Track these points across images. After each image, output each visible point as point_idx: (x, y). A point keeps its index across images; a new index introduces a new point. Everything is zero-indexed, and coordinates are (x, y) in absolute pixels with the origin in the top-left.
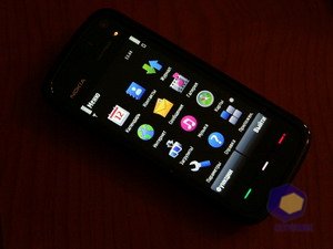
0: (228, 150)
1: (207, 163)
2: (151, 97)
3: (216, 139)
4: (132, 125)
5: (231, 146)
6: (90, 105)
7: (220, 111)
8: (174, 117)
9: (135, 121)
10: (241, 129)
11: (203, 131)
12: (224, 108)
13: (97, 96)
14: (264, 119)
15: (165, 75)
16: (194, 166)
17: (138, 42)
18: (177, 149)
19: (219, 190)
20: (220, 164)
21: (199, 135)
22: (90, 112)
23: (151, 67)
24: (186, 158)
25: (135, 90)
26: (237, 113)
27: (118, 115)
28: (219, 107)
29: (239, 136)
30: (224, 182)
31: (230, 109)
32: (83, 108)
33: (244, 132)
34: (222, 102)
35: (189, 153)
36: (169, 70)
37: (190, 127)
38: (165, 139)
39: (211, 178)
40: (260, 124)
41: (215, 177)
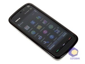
0: (55, 40)
1: (48, 42)
2: (37, 24)
3: (52, 37)
5: (56, 39)
6: (20, 24)
8: (42, 30)
9: (31, 30)
12: (56, 29)
13: (23, 22)
14: (66, 33)
16: (44, 42)
17: (36, 12)
19: (50, 49)
20: (51, 43)
21: (48, 35)
22: (20, 26)
24: (42, 40)
25: (33, 22)
26: (59, 31)
27: (27, 28)
28: (54, 29)
30: (52, 47)
31: (57, 30)
32: (18, 25)
33: (60, 36)
35: (44, 39)
36: (43, 19)
37: (45, 33)
38: (38, 35)
40: (65, 35)
41: (50, 46)
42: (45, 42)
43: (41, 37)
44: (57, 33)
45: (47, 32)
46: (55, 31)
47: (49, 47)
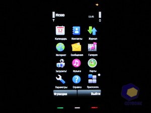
0: (75, 87)
1: (64, 82)
2: (78, 39)
4: (60, 39)
5: (78, 87)
6: (57, 15)
7: (91, 73)
8: (75, 55)
9: (62, 39)
10: (88, 87)
11: (77, 71)
12: (94, 74)
13: (63, 15)
14: (100, 94)
15: (92, 39)
16: (58, 77)
17: (100, 16)
18: (61, 65)
19: (55, 94)
20: (67, 88)
21: (74, 71)
22: (54, 17)
23: (92, 30)
24: (60, 71)
25: (77, 30)
27: (60, 30)
28: (92, 71)
29: (84, 88)
30: (60, 94)
32: (54, 13)
33: (88, 89)
34: (95, 71)
35: (63, 71)
36: (96, 39)
37: (75, 65)
38: (63, 57)
39: (58, 88)
40: (96, 94)
41: (59, 89)
42: (60, 78)
46: (90, 75)
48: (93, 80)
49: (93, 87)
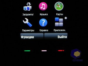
5: (45, 30)
10: (55, 30)
11: (44, 15)
12: (60, 17)
14: (66, 37)
19: (22, 37)
20: (33, 31)
21: (41, 14)
24: (27, 15)
26: (61, 24)
28: (59, 15)
29: (51, 31)
30: (27, 37)
31: (61, 20)
33: (55, 32)
34: (62, 15)
35: (30, 15)
40: (62, 37)
41: (26, 32)
43: (30, 7)
44: (57, 24)
45: (44, 9)
46: (56, 18)
47: (24, 32)
48: (60, 23)
49: (59, 30)
